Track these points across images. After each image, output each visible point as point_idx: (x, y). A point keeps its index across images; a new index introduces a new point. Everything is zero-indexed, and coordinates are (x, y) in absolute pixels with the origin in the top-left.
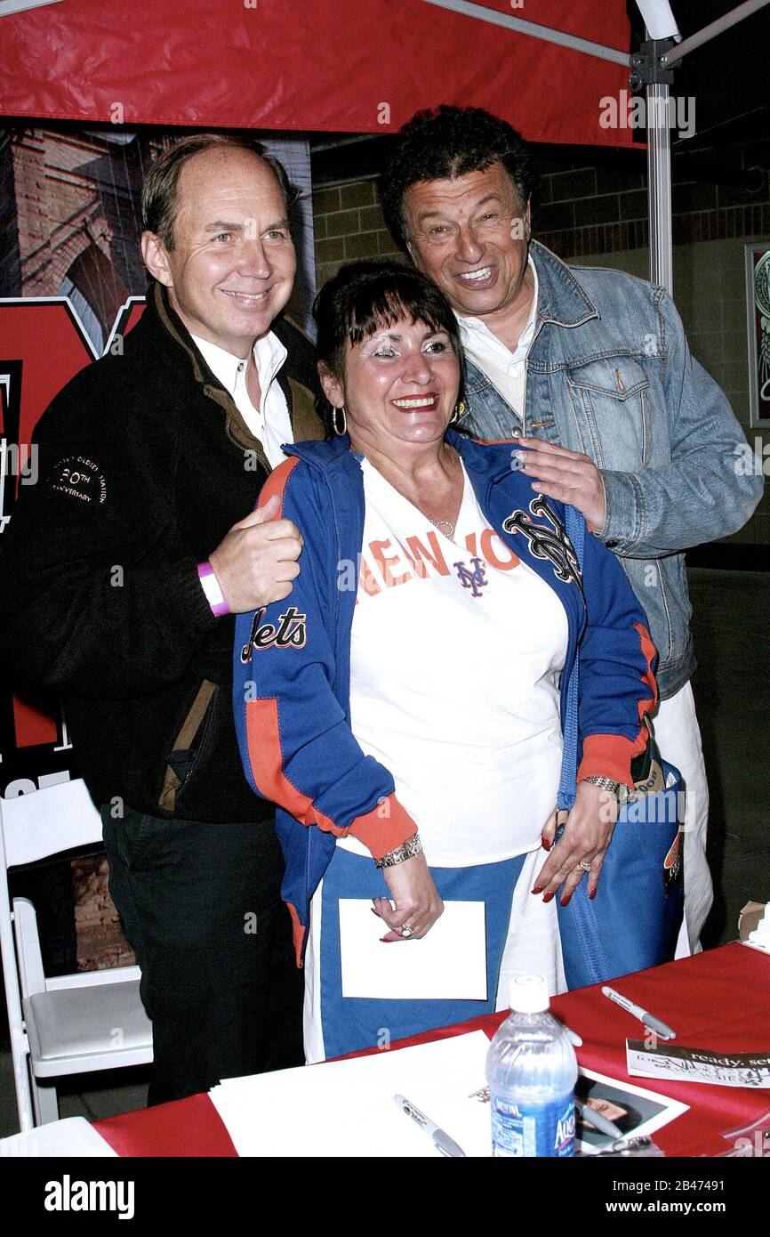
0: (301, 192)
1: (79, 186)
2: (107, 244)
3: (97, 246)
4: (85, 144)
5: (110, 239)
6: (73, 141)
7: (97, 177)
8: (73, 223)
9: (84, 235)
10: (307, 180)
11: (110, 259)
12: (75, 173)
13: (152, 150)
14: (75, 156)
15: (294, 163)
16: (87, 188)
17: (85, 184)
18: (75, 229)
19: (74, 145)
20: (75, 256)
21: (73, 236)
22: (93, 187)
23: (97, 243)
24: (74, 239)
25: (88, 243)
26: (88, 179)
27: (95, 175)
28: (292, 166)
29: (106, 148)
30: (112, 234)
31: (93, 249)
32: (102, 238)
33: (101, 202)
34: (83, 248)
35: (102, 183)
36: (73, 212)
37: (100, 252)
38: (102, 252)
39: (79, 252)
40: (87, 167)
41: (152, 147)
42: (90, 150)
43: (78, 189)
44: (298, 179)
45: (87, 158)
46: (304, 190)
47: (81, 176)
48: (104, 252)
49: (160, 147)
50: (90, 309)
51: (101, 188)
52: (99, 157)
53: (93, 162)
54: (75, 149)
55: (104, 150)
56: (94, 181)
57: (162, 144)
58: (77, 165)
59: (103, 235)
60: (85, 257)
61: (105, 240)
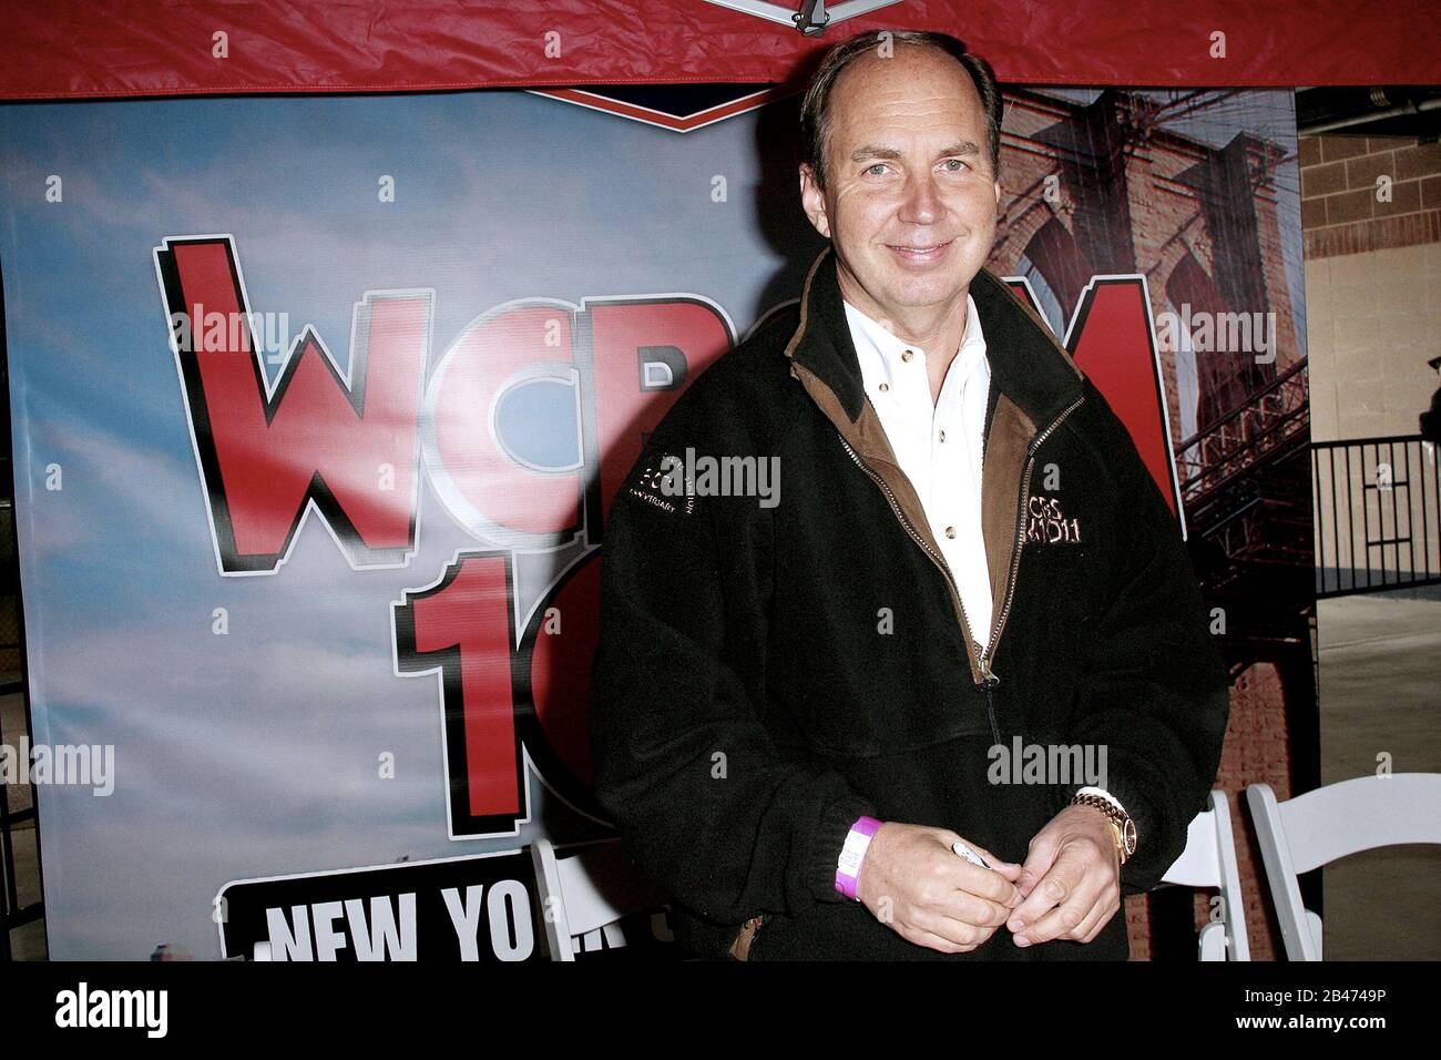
0: (1286, 153)
1: (1038, 154)
2: (1069, 217)
3: (1057, 220)
4: (1044, 108)
5: (1071, 212)
6: (1031, 104)
7: (1058, 144)
8: (1031, 195)
9: (1043, 207)
10: (1292, 139)
11: (1072, 233)
12: (1034, 139)
13: (1117, 112)
14: (1033, 121)
15: (1278, 121)
16: (1046, 156)
17: (1044, 152)
18: (1032, 202)
19: (1032, 109)
20: (1034, 232)
21: (1031, 209)
22: (1053, 154)
23: (1058, 216)
24: (1033, 213)
25: (1047, 217)
26: (1048, 146)
27: (1055, 141)
28: (1275, 124)
29: (1066, 110)
30: (1074, 206)
31: (1053, 224)
32: (1063, 211)
33: (1062, 171)
34: (1043, 223)
35: (1065, 150)
36: (1031, 183)
37: (1060, 226)
38: (1062, 226)
39: (1038, 227)
40: (1047, 132)
41: (1118, 108)
42: (1050, 114)
43: (1037, 158)
44: (1282, 139)
45: (1047, 122)
46: (1290, 151)
47: (1040, 143)
48: (1066, 226)
49: (1126, 107)
50: (1049, 290)
51: (1061, 155)
52: (1060, 121)
53: (1052, 128)
54: (1033, 114)
55: (1064, 113)
56: (1055, 148)
57: (1129, 104)
58: (1036, 131)
59: (1064, 207)
60: (1045, 232)
61: (1067, 213)
